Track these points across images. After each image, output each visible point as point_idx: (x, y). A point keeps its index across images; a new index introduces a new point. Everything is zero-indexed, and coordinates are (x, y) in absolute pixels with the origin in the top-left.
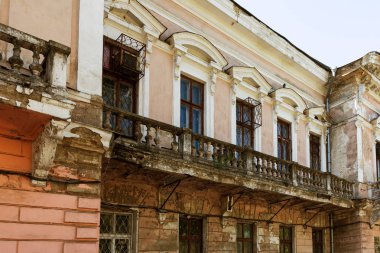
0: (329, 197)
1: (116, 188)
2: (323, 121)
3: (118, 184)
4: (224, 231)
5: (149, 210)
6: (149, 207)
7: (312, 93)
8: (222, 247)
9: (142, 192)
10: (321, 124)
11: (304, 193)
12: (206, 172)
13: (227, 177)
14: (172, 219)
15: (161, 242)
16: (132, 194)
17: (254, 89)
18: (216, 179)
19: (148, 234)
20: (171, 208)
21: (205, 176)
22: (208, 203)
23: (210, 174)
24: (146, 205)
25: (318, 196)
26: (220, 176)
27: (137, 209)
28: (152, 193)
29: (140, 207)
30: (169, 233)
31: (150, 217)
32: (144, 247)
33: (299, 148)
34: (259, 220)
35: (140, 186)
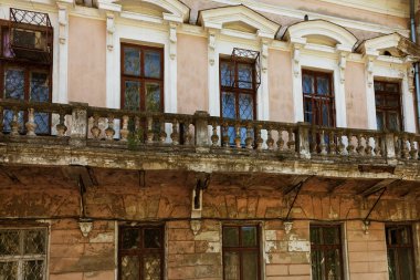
0: (391, 169)
1: (15, 198)
2: (402, 55)
3: (19, 193)
4: (197, 238)
5: (67, 220)
6: (67, 217)
7: (376, 19)
8: (194, 261)
9: (55, 199)
10: (397, 60)
11: (325, 168)
12: (109, 158)
13: (153, 161)
14: (106, 230)
15: (85, 261)
16: (40, 203)
17: (250, 36)
18: (131, 165)
19: (65, 251)
20: (102, 215)
21: (109, 164)
22: (168, 203)
23: (119, 160)
24: (62, 214)
25: (362, 169)
26: (138, 161)
27: (49, 221)
28: (71, 199)
29: (53, 218)
30: (99, 248)
31: (68, 229)
32: (58, 269)
33: (349, 106)
34: (266, 219)
35: (51, 192)
